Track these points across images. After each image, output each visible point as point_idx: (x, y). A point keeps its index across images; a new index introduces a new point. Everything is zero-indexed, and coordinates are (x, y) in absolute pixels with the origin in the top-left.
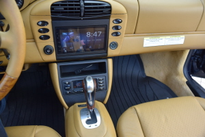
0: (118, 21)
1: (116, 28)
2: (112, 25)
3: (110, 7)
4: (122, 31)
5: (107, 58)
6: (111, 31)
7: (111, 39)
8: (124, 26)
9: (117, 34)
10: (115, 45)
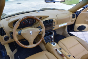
0: (54, 23)
1: (54, 24)
2: (53, 23)
3: (53, 20)
4: (55, 24)
5: (52, 31)
6: (53, 25)
7: (53, 26)
8: (55, 23)
9: (54, 25)
10: (54, 28)
